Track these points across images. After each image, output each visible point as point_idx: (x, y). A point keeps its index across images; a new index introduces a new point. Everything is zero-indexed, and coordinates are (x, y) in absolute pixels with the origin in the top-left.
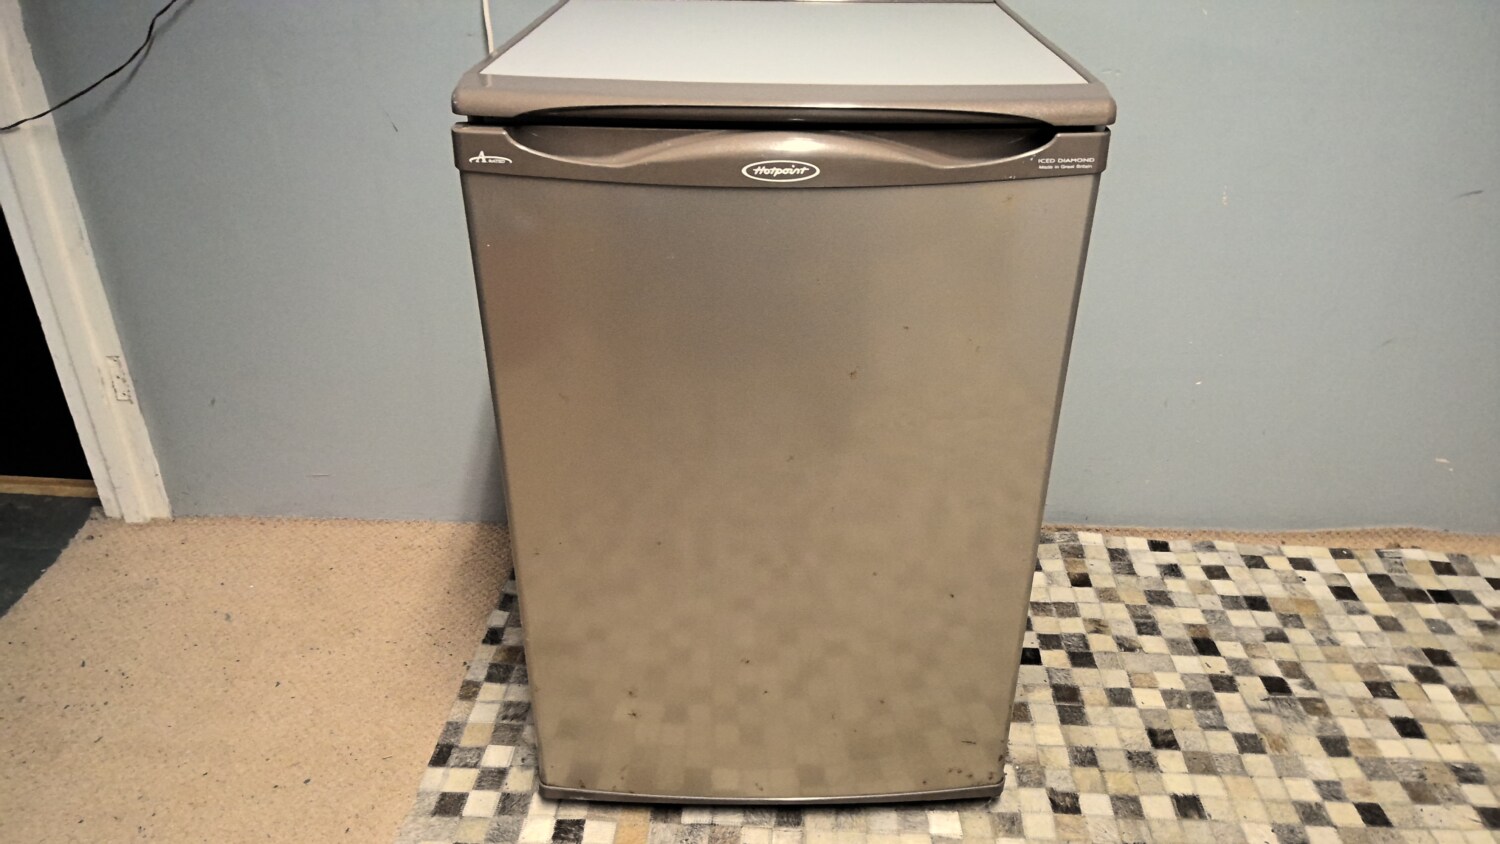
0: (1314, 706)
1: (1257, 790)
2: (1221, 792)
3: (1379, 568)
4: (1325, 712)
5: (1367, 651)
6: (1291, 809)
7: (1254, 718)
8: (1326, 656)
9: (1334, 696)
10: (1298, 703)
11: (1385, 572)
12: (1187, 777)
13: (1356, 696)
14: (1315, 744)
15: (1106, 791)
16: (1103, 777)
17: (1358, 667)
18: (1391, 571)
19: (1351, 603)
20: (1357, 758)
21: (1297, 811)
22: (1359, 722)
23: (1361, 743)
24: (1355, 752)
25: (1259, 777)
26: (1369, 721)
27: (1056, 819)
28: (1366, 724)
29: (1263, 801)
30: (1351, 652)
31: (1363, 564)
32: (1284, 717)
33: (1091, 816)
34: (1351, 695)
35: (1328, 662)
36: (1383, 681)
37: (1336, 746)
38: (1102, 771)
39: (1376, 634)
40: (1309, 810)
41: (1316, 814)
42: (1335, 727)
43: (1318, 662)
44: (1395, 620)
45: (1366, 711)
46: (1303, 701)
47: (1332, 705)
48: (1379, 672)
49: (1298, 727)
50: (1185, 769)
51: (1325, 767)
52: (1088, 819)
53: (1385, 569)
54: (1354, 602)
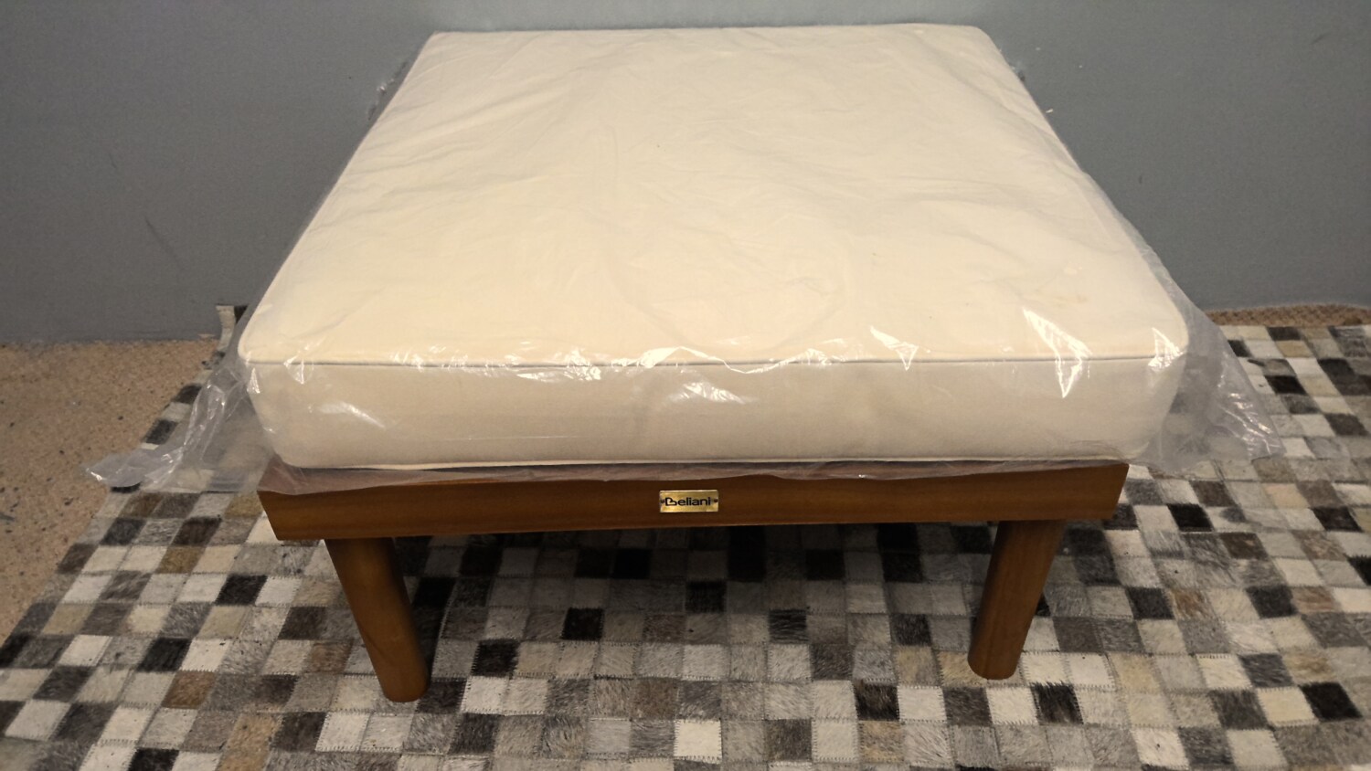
0: (1244, 546)
1: (1157, 674)
2: (1104, 680)
3: (1332, 349)
4: (1258, 553)
5: (1316, 464)
6: (1207, 704)
7: (1157, 565)
8: (1259, 472)
9: (1270, 530)
10: (1220, 541)
11: (1340, 356)
12: (1056, 657)
13: (1302, 527)
14: (1241, 600)
15: (938, 683)
16: (936, 659)
17: (1304, 488)
18: (1348, 354)
19: (1297, 398)
20: (1304, 618)
21: (1216, 708)
22: (1306, 565)
23: (1308, 594)
24: (1303, 608)
25: (1163, 654)
26: (1320, 562)
27: (861, 727)
28: (1316, 566)
29: (1165, 691)
30: (1294, 466)
31: (1310, 346)
32: (1200, 562)
33: (912, 722)
34: (1293, 527)
35: (1263, 481)
36: (1339, 506)
37: (1272, 601)
38: (935, 652)
39: (1330, 440)
40: (1232, 702)
41: (1241, 709)
42: (1273, 571)
43: (1250, 481)
44: (1354, 419)
45: (1317, 549)
46: (1227, 538)
47: (1269, 542)
48: (1332, 493)
49: (1218, 577)
50: (1056, 645)
51: (1257, 634)
52: (907, 728)
53: (1341, 350)
54: (1300, 397)
